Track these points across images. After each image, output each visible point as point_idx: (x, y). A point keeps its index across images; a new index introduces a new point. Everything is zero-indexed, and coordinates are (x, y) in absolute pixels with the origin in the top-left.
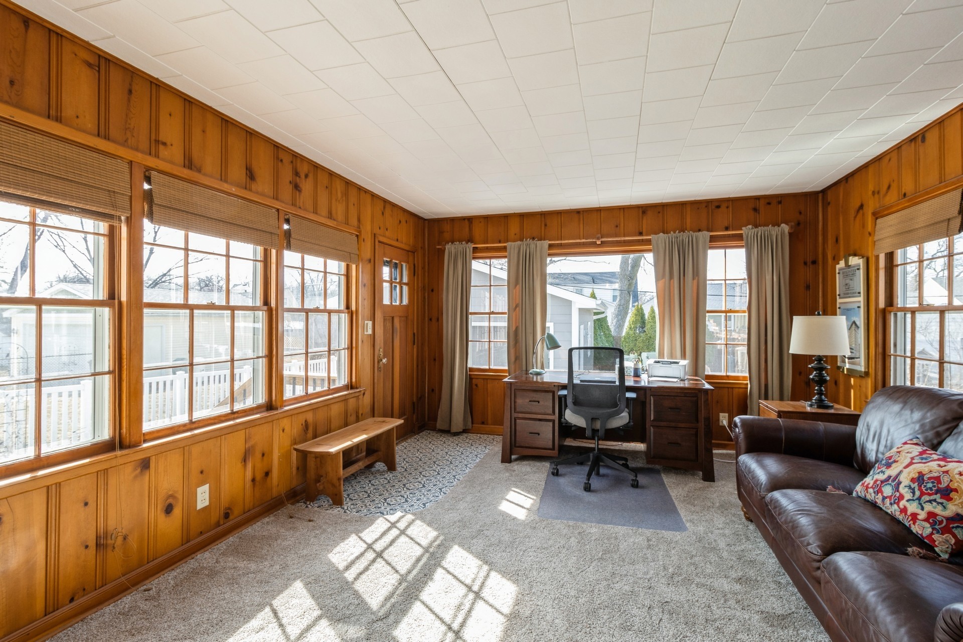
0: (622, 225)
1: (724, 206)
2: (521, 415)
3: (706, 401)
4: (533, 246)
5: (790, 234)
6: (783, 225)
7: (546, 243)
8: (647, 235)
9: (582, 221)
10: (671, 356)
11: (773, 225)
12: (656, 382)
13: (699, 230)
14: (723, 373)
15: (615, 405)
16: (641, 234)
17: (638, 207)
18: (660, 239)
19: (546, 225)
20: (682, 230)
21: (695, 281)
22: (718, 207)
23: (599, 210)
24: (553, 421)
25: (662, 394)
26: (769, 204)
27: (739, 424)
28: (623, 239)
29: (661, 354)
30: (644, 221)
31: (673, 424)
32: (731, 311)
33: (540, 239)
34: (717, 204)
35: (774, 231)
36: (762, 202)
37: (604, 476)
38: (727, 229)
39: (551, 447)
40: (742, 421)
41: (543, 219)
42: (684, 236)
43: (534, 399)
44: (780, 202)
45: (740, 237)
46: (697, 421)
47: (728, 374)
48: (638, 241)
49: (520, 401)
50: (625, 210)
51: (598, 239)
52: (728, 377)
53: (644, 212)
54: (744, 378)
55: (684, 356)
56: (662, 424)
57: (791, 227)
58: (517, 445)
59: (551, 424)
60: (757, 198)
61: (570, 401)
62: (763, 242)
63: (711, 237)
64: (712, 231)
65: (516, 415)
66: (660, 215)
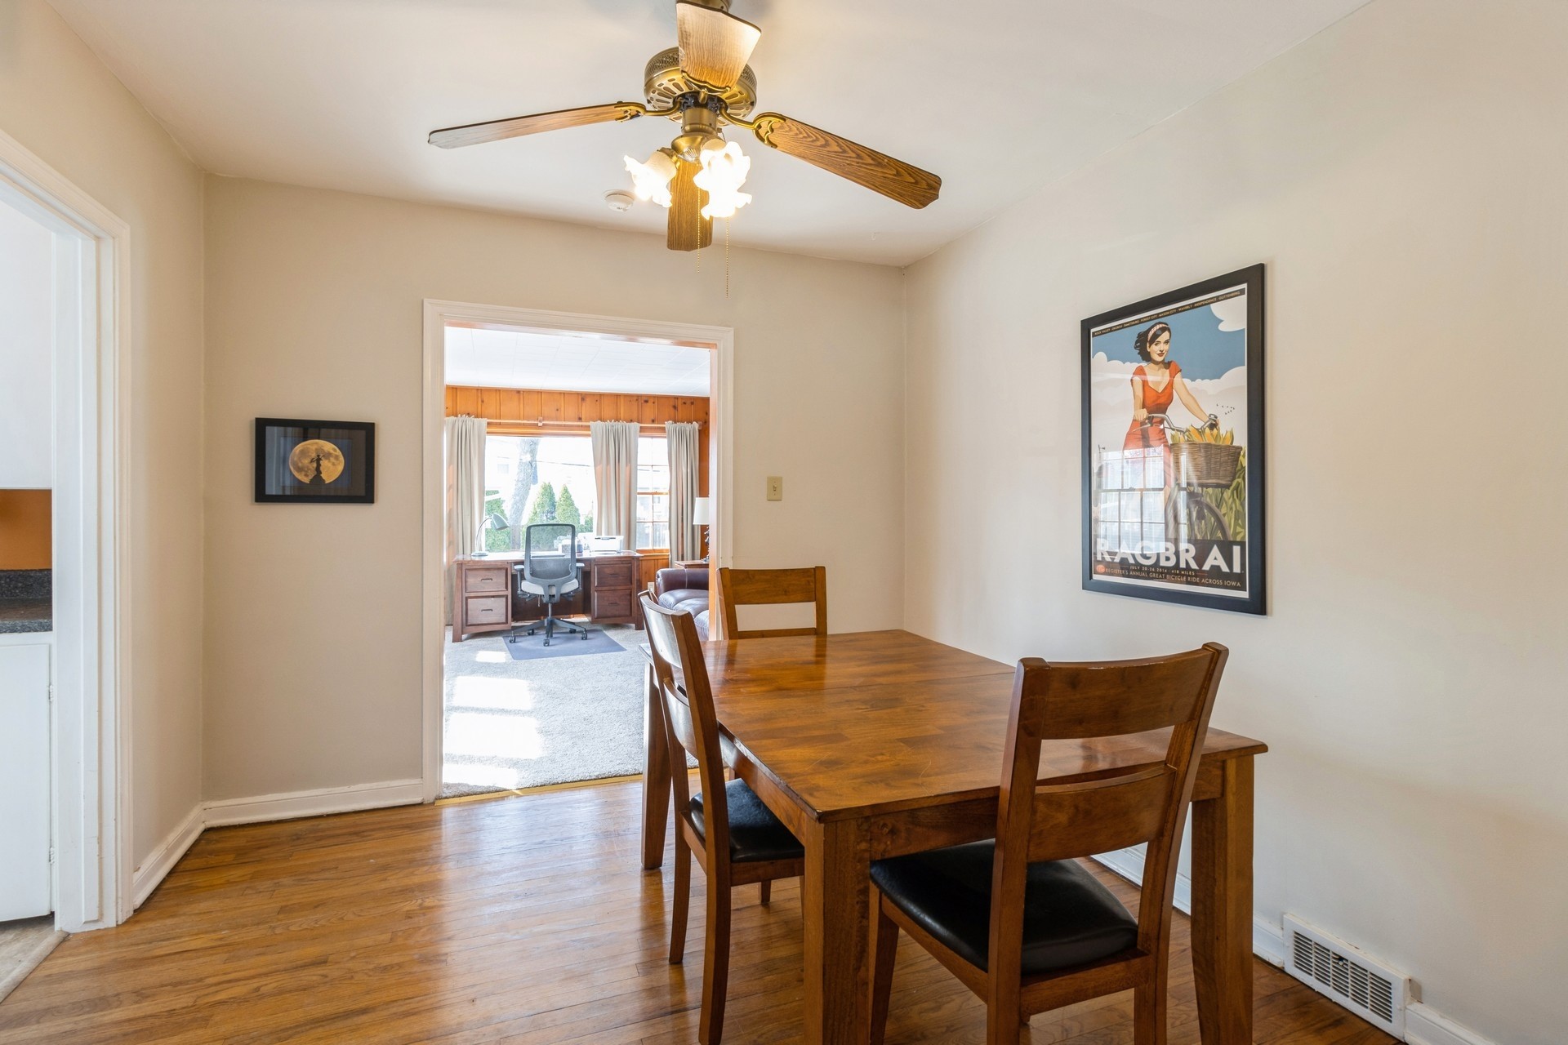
0: (562, 409)
1: (651, 401)
2: (472, 595)
3: (638, 566)
4: (469, 423)
5: (699, 431)
6: (694, 423)
7: (484, 421)
8: (586, 421)
9: (522, 401)
10: (608, 534)
11: (688, 423)
12: (594, 555)
13: (631, 421)
14: (650, 548)
15: (568, 573)
16: (580, 419)
17: (578, 394)
18: (597, 425)
19: (483, 402)
20: (617, 420)
21: (628, 468)
22: (646, 401)
23: (540, 392)
24: (507, 597)
25: (603, 564)
26: (685, 403)
27: (660, 575)
28: (564, 423)
29: (599, 532)
30: (584, 407)
31: (613, 588)
32: (656, 493)
33: (477, 417)
34: (646, 399)
35: (687, 427)
36: (680, 402)
37: (555, 638)
38: (653, 421)
39: (504, 621)
40: (663, 574)
41: (479, 395)
42: (619, 425)
43: (486, 577)
44: (692, 403)
45: (663, 429)
46: (631, 583)
47: (655, 548)
48: (578, 426)
49: (471, 580)
50: (566, 396)
51: (540, 421)
52: (654, 551)
53: (583, 399)
54: (667, 550)
55: (619, 533)
56: (604, 588)
57: (700, 426)
58: (469, 624)
59: (504, 599)
60: (676, 398)
61: (527, 574)
62: (681, 434)
63: (641, 427)
64: (641, 423)
65: (467, 595)
66: (598, 403)
